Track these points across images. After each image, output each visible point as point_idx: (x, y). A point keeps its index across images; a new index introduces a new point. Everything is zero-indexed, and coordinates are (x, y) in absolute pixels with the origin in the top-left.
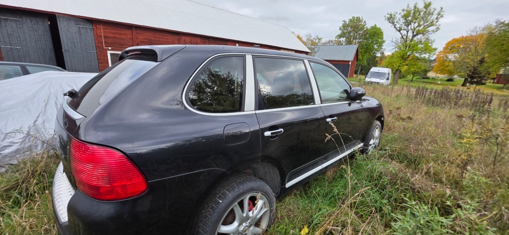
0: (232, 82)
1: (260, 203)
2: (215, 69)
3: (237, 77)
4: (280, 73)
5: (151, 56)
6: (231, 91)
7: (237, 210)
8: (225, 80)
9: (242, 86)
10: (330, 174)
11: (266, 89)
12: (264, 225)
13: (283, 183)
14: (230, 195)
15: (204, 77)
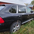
0: (15, 10)
1: (18, 25)
2: (12, 8)
3: (16, 9)
4: (22, 8)
5: (4, 5)
6: (15, 11)
7: (15, 26)
8: (14, 9)
9: (16, 10)
10: (28, 23)
11: (20, 11)
12: (19, 28)
13: (22, 23)
14: (15, 24)
15: (11, 9)
